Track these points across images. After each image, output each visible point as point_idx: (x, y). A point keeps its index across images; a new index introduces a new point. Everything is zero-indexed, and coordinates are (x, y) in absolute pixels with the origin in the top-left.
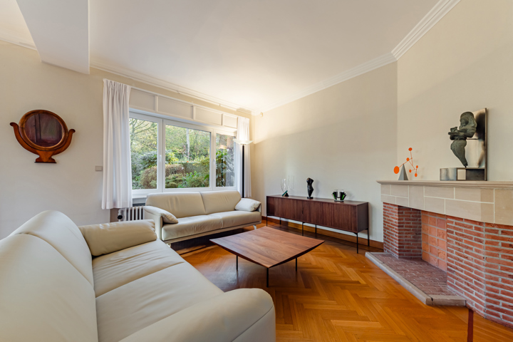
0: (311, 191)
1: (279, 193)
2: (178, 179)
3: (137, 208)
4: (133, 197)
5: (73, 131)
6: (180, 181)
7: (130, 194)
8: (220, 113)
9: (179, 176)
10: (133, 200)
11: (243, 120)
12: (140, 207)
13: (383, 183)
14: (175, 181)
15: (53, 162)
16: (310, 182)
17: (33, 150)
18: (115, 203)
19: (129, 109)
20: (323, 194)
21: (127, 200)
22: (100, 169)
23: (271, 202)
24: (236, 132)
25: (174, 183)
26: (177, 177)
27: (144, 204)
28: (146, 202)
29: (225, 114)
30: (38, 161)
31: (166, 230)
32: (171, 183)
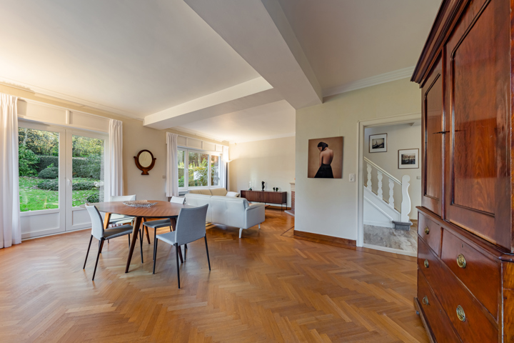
0: (263, 187)
1: (248, 189)
5: (156, 158)
8: (214, 144)
11: (226, 148)
13: (291, 184)
15: (148, 174)
16: (263, 183)
17: (141, 168)
19: (177, 146)
20: (269, 189)
23: (243, 193)
24: (222, 154)
29: (217, 145)
30: (143, 174)
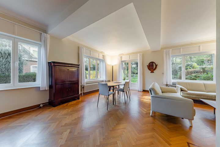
2: (198, 76)
3: (174, 85)
4: (172, 82)
5: (157, 65)
6: (199, 77)
7: (172, 81)
9: (199, 75)
10: (173, 82)
12: (175, 85)
14: (196, 77)
15: (153, 72)
17: (150, 70)
18: (167, 83)
19: (171, 55)
21: (170, 82)
22: (163, 74)
25: (195, 78)
26: (197, 75)
27: (176, 84)
28: (176, 83)
30: (151, 72)
31: (182, 93)
32: (192, 78)
